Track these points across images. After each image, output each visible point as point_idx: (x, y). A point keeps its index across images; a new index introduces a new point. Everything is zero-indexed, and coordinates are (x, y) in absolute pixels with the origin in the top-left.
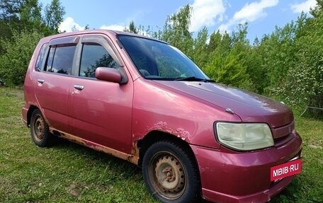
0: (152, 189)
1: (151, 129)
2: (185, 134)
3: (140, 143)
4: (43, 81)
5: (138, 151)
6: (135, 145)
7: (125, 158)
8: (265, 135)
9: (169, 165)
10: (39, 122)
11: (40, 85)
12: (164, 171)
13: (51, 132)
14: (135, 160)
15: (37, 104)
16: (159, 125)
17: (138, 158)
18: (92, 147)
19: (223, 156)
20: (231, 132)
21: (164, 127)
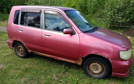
0: (88, 73)
1: (90, 53)
4: (22, 30)
6: (80, 58)
7: (74, 63)
9: (96, 65)
11: (20, 31)
12: (94, 67)
13: (30, 52)
17: (81, 63)
18: (56, 58)
19: (122, 63)
21: (96, 53)
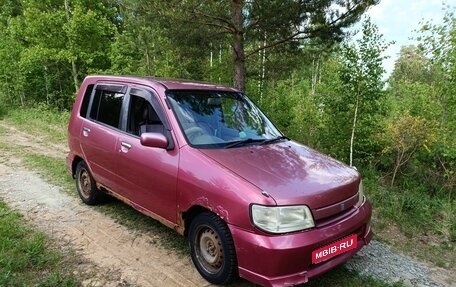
1: (193, 203)
2: (224, 213)
3: (185, 215)
4: (89, 130)
5: (183, 222)
6: (180, 216)
7: (172, 227)
8: (305, 216)
9: (209, 239)
10: (85, 177)
13: (99, 187)
14: (181, 230)
15: (83, 155)
16: (201, 201)
17: (184, 229)
20: (266, 214)
21: (205, 203)
